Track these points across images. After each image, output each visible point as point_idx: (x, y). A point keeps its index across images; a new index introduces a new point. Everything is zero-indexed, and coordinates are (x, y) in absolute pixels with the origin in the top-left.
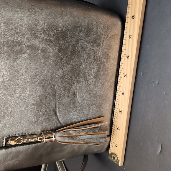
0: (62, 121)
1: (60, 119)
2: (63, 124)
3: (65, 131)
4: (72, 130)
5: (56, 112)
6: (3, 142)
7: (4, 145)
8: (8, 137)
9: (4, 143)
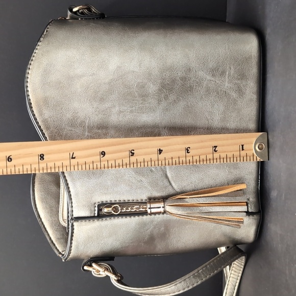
0: (177, 187)
1: (173, 184)
2: (178, 190)
3: (179, 199)
4: (188, 197)
5: (166, 172)
6: (95, 210)
7: (96, 215)
8: (100, 203)
9: (96, 212)
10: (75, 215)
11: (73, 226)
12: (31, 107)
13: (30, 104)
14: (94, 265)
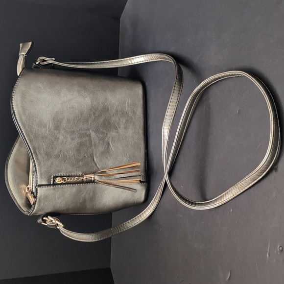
0: (100, 167)
1: (98, 165)
4: (107, 170)
5: (94, 158)
6: (51, 181)
8: (55, 176)
10: (39, 183)
11: (37, 190)
12: (15, 115)
13: (14, 113)
14: (49, 217)
